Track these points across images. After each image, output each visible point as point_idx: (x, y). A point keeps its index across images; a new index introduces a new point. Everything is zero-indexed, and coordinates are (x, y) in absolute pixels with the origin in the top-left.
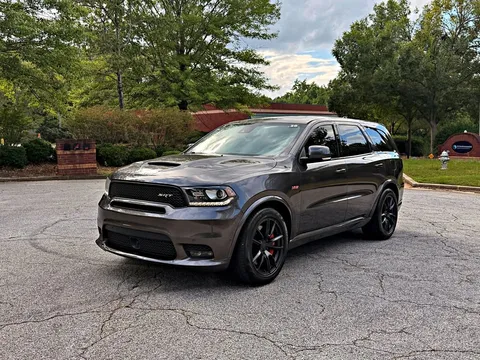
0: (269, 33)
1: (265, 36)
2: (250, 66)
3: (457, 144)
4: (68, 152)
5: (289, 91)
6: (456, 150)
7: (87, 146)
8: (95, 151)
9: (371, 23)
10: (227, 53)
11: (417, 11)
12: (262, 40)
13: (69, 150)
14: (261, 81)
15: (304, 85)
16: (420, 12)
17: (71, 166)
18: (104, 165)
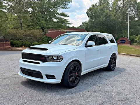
0: (68, 7)
1: (67, 8)
3: (121, 40)
4: (2, 43)
5: (81, 25)
6: (121, 42)
7: (7, 41)
8: (10, 42)
9: (98, 4)
11: (111, 1)
12: (66, 9)
15: (85, 23)
16: (112, 1)
17: (2, 47)
18: (14, 47)
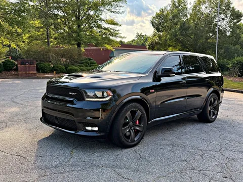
0: (121, 11)
1: (118, 13)
2: (112, 27)
4: (23, 66)
5: (134, 39)
7: (32, 63)
8: (36, 66)
9: (169, 8)
10: (101, 20)
13: (24, 64)
14: (117, 34)
15: (141, 36)
16: (192, 4)
17: (24, 72)
18: (39, 72)
